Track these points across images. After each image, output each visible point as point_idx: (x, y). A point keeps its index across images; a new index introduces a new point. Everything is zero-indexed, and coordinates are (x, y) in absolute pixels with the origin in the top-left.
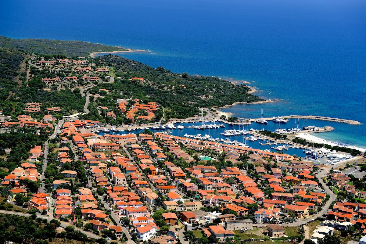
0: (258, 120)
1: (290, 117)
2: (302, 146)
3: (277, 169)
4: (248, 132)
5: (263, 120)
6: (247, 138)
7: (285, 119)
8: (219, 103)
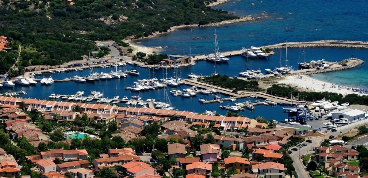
0: (211, 56)
1: (278, 46)
2: (284, 100)
3: (212, 146)
4: (183, 81)
5: (222, 56)
6: (178, 92)
7: (268, 51)
8: (140, 29)
